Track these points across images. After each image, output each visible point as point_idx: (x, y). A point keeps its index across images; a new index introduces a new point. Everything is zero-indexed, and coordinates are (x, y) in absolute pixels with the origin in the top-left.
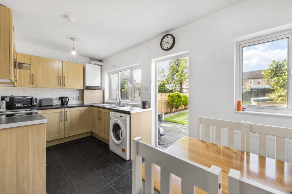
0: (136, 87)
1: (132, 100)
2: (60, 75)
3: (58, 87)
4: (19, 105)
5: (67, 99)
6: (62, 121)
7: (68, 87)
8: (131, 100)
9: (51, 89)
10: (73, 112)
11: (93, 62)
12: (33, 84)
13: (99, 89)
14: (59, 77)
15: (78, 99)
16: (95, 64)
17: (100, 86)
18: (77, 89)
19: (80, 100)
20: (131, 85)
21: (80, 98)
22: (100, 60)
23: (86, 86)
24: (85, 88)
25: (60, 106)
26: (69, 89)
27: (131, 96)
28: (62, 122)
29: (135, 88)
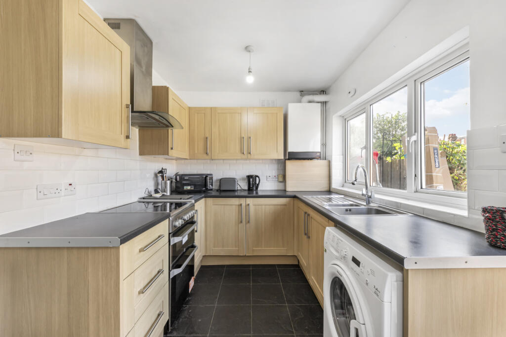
0: (435, 149)
1: (416, 191)
2: (243, 136)
3: (240, 158)
4: (189, 188)
5: (257, 178)
6: (241, 222)
7: (256, 157)
8: (414, 189)
9: (235, 161)
10: (260, 206)
11: (307, 98)
12: (207, 153)
13: (319, 158)
14: (242, 139)
15: (277, 180)
16: (310, 102)
17: (320, 151)
18: (272, 160)
19: (281, 182)
20: (414, 138)
21: (281, 179)
22: (323, 91)
23: (289, 153)
24: (287, 158)
25: (246, 193)
26: (262, 160)
27: (415, 176)
28: (241, 224)
29: (432, 151)
